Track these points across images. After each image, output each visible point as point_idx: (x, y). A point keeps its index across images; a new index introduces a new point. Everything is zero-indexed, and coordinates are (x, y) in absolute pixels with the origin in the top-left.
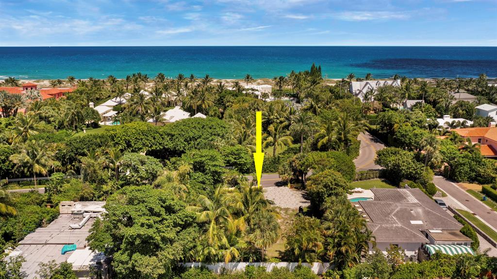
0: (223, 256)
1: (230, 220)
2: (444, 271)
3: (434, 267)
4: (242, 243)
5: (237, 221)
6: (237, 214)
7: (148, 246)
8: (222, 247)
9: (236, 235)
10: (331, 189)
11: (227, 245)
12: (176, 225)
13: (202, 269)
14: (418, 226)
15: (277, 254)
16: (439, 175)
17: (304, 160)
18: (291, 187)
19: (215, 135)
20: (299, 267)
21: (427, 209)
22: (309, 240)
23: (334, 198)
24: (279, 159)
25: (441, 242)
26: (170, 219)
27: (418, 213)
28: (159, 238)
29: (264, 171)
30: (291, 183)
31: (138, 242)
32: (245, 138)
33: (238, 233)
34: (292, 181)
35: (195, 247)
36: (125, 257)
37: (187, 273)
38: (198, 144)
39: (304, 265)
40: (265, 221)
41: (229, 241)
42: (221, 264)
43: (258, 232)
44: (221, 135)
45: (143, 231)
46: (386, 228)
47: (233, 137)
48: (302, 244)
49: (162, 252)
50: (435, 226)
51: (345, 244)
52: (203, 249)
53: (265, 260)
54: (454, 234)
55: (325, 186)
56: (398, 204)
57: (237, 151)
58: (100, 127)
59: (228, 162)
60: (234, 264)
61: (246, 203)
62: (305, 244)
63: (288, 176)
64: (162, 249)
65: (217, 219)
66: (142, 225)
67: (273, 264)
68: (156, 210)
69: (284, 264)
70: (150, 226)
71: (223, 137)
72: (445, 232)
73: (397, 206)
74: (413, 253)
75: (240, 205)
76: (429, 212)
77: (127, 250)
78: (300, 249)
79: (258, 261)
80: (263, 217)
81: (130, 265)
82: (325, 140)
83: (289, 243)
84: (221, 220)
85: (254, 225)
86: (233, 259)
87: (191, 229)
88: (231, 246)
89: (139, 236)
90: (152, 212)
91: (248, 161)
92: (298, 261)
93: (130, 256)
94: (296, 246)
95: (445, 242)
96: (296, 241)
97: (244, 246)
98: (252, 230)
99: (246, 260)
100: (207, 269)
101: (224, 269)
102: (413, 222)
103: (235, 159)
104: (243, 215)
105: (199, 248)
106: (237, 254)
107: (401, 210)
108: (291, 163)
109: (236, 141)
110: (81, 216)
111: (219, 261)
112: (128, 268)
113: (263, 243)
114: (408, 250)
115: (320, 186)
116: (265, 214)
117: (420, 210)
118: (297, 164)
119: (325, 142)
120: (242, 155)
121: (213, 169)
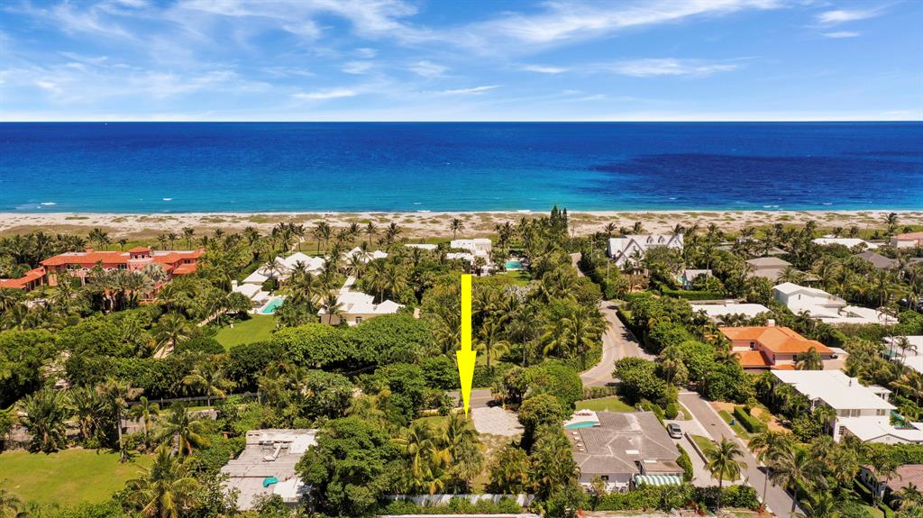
0: (428, 488)
1: (434, 450)
2: (649, 502)
3: (638, 498)
4: (447, 475)
5: (441, 453)
6: (442, 445)
7: (360, 477)
8: (427, 479)
9: (441, 467)
10: (544, 416)
11: (432, 477)
12: (383, 457)
13: (406, 500)
14: (634, 456)
15: (483, 487)
16: (693, 391)
17: (521, 377)
18: (507, 409)
19: (412, 341)
20: (504, 499)
21: (647, 437)
22: (512, 471)
23: (546, 426)
24: (493, 371)
25: (653, 473)
26: (377, 452)
27: (635, 442)
28: (369, 470)
29: (475, 384)
30: (506, 403)
31: (351, 473)
32: (450, 346)
33: (443, 464)
34: (506, 401)
35: (400, 478)
36: (338, 488)
37: (392, 505)
38: (391, 354)
39: (509, 496)
40: (468, 452)
41: (434, 472)
42: (426, 496)
43: (462, 463)
44: (420, 340)
45: (357, 464)
46: (598, 459)
47: (434, 344)
48: (505, 475)
49: (372, 483)
50: (650, 455)
51: (546, 474)
52: (408, 481)
53: (470, 493)
54: (669, 464)
55: (538, 413)
56: (618, 432)
57: (440, 364)
58: (250, 318)
59: (430, 378)
60: (438, 496)
61: (451, 433)
62: (508, 475)
63: (502, 395)
64: (372, 480)
65: (421, 452)
66: (355, 458)
67: (478, 496)
68: (366, 443)
69: (489, 496)
70: (362, 459)
71: (422, 343)
72: (660, 462)
73: (615, 434)
74: (624, 485)
75: (445, 437)
76: (648, 441)
77: (339, 481)
78: (504, 479)
79: (462, 493)
80: (467, 448)
81: (343, 495)
82: (551, 346)
83: (494, 475)
84: (425, 452)
85: (459, 456)
86: (438, 491)
87: (396, 462)
88: (436, 477)
89: (353, 468)
90: (362, 446)
91: (454, 377)
92: (502, 493)
93: (344, 486)
94: (499, 477)
95: (657, 472)
96: (500, 473)
97: (449, 477)
98: (456, 462)
99: (450, 492)
100: (412, 501)
101: (428, 501)
102: (628, 452)
103: (438, 375)
104: (448, 446)
105: (404, 480)
106: (441, 485)
107: (619, 439)
108: (506, 379)
109: (439, 350)
110: (271, 447)
111: (424, 493)
112: (341, 498)
113: (467, 474)
114: (619, 482)
115: (532, 413)
116: (470, 444)
117: (639, 439)
118: (512, 380)
119: (551, 347)
120: (447, 370)
121: (412, 389)
